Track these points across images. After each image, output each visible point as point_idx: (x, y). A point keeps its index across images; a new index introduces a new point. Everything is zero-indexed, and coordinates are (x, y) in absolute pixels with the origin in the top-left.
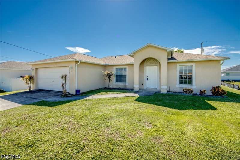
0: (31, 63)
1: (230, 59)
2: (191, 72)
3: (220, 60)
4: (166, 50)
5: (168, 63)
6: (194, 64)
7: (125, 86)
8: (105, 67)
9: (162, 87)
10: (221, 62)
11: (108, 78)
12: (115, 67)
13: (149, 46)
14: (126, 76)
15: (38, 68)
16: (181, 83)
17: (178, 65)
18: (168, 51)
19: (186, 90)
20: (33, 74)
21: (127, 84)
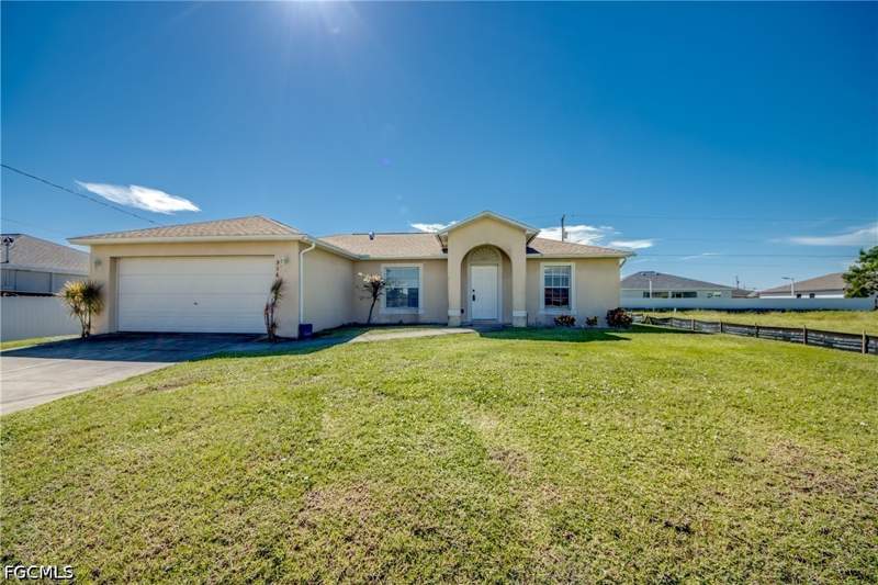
0: (90, 237)
1: (635, 255)
2: (566, 280)
3: (617, 258)
4: (524, 231)
5: (528, 259)
6: (573, 264)
7: (417, 316)
8: (355, 262)
9: (515, 314)
10: (621, 261)
11: (371, 294)
12: (383, 265)
13: (487, 218)
14: (417, 289)
15: (119, 258)
16: (548, 302)
17: (542, 264)
18: (528, 232)
19: (562, 318)
20: (101, 276)
21: (421, 312)
